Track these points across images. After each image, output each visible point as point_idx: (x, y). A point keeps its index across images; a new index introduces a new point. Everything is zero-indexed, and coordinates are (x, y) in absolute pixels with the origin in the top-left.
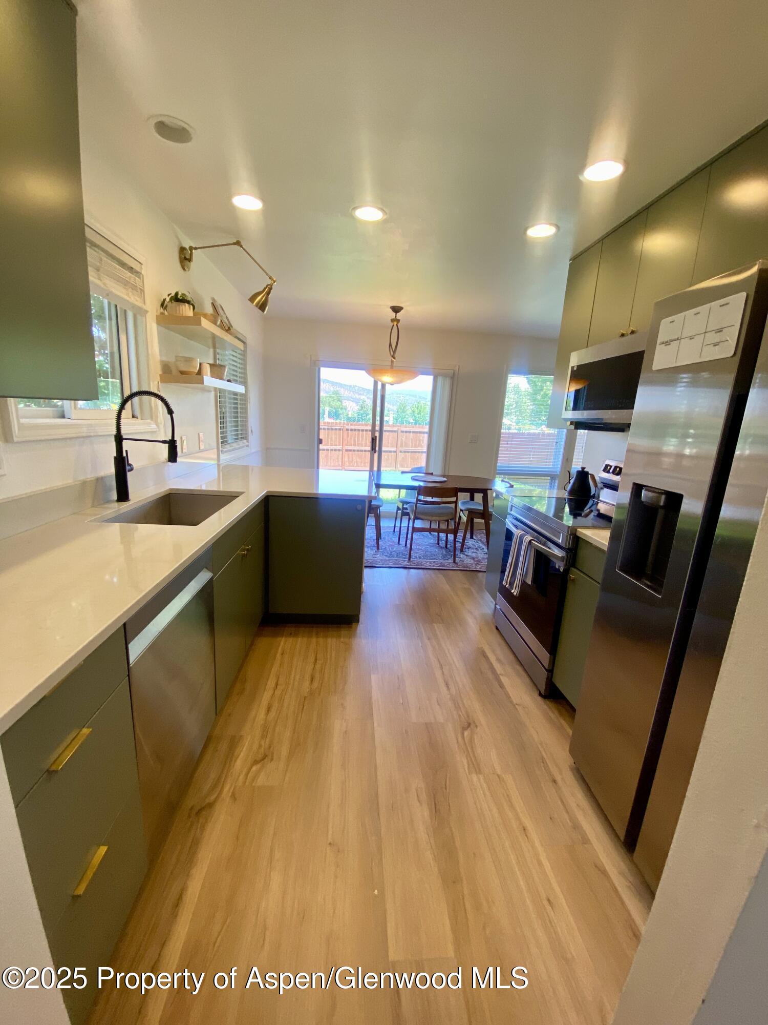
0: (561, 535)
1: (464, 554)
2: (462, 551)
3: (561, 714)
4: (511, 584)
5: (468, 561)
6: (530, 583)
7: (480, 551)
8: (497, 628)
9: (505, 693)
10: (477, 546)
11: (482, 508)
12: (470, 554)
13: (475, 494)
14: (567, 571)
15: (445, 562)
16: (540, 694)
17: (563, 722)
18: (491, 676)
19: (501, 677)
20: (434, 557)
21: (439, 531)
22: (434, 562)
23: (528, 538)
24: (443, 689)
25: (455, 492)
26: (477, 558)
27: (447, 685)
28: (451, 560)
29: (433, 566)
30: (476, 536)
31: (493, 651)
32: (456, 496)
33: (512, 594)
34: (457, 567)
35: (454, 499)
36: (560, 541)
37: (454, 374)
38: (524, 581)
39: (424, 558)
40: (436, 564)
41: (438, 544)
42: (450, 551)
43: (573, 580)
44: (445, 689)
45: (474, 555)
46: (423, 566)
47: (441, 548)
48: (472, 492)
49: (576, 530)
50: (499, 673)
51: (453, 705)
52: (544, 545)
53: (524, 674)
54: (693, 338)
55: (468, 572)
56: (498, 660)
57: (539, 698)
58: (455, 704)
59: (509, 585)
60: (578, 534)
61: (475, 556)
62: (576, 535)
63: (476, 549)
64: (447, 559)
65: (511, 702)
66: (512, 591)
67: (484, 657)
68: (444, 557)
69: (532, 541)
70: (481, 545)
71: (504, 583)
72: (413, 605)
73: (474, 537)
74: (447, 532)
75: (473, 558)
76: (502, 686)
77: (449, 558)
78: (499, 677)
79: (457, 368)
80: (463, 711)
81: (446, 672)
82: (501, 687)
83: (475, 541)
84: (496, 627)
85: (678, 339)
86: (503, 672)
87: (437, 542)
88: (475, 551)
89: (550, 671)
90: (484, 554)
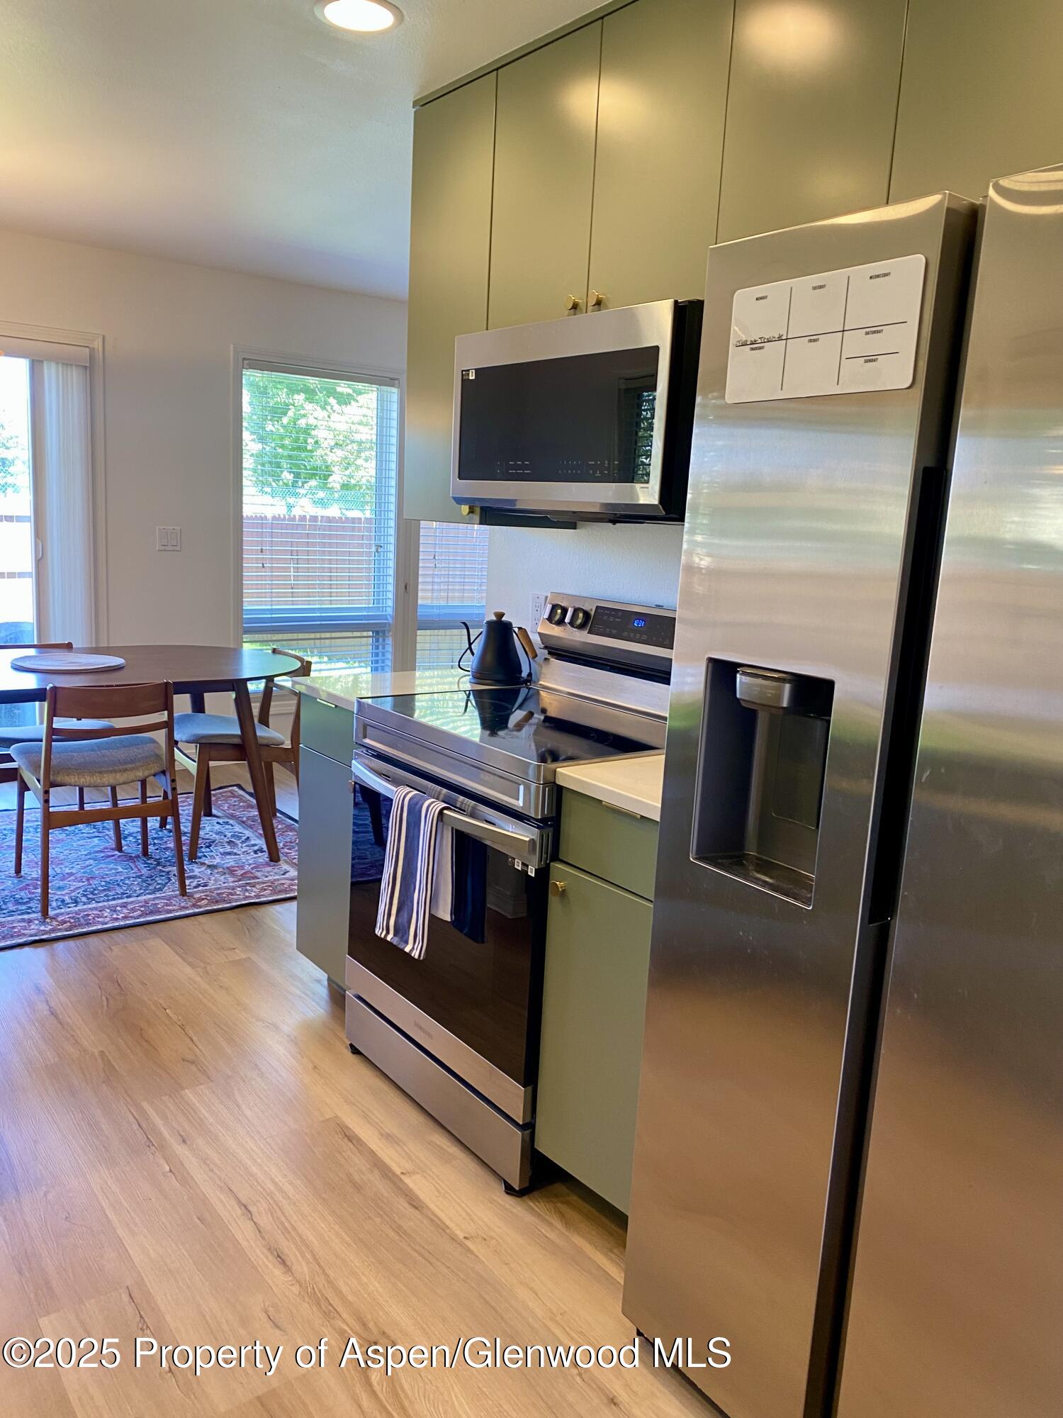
0: (522, 788)
1: (203, 864)
2: (193, 857)
3: (567, 1223)
4: (401, 930)
5: (219, 882)
6: (448, 918)
7: (241, 848)
8: (355, 1051)
9: (432, 1221)
10: (229, 835)
11: (237, 731)
12: (217, 861)
13: (206, 695)
14: (543, 873)
15: (157, 899)
16: (509, 1190)
17: (579, 1241)
18: (382, 1187)
19: (407, 1180)
20: (119, 891)
21: (115, 814)
22: (124, 906)
23: (432, 807)
24: (276, 1275)
25: (163, 696)
26: (242, 867)
27: (282, 1261)
28: (172, 889)
29: (125, 918)
30: (218, 807)
31: (366, 1117)
32: (168, 706)
33: (408, 955)
34: (194, 906)
35: (164, 716)
36: (521, 803)
37: (92, 357)
38: (431, 916)
39: (90, 900)
40: (133, 910)
41: (119, 848)
42: (159, 864)
43: (563, 894)
44: (278, 1272)
45: (230, 861)
46: (95, 923)
47: (131, 858)
48: (197, 691)
49: (555, 771)
50: (398, 1172)
51: (315, 1308)
52: (472, 816)
53: (454, 1150)
54: (815, 340)
55: (229, 913)
56: (388, 1137)
57: (509, 1201)
58: (318, 1304)
59: (395, 935)
60: (560, 782)
61: (232, 864)
62: (554, 783)
63: (230, 843)
64: (160, 889)
65: (453, 1238)
66: (407, 949)
67: (350, 1140)
68: (147, 882)
69: (445, 812)
70: (238, 828)
71: (378, 932)
72: (102, 1053)
73: (214, 811)
74: (142, 813)
75: (231, 871)
76: (415, 1203)
77: (164, 885)
78: (401, 1180)
79: (97, 344)
80: (345, 1315)
81: (265, 1221)
82: (416, 1208)
83: (221, 821)
84: (351, 1045)
85: (780, 339)
86: (408, 1166)
87: (112, 844)
88: (228, 849)
89: (529, 1127)
90: (255, 852)
